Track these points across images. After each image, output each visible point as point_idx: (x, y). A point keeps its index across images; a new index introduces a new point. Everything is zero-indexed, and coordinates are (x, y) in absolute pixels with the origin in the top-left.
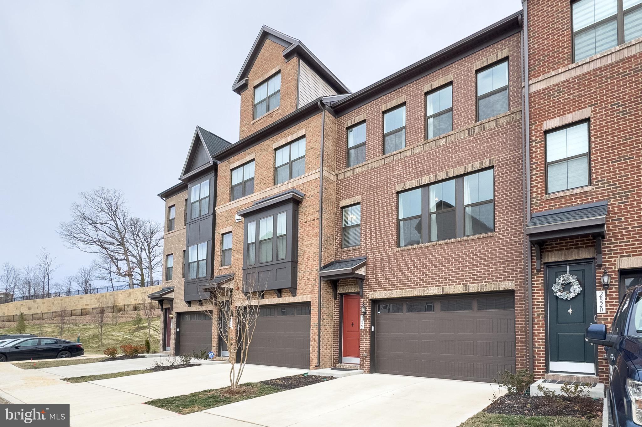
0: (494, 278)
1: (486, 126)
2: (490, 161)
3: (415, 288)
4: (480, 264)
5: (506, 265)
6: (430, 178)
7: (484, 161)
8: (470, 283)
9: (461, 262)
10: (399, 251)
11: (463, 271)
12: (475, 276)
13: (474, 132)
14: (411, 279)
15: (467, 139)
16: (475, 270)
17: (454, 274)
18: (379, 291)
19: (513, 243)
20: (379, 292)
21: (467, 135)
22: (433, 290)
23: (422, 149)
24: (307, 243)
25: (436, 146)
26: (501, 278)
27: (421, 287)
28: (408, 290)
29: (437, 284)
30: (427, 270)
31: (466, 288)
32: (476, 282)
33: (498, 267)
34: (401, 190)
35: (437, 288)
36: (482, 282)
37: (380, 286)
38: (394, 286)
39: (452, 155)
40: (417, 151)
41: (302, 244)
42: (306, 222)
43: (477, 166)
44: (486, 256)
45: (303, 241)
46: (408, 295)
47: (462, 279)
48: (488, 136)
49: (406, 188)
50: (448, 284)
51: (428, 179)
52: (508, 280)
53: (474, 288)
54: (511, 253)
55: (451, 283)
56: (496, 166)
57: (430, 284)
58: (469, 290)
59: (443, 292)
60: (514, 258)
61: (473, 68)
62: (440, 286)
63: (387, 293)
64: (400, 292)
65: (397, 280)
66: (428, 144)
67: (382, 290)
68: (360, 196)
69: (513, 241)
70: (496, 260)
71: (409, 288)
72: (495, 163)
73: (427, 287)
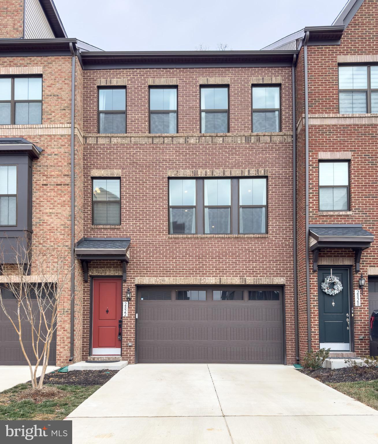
0: (268, 273)
1: (262, 138)
2: (265, 171)
3: (190, 276)
4: (256, 260)
5: (278, 263)
6: (206, 172)
7: (260, 170)
8: (247, 276)
9: (237, 256)
10: (171, 238)
11: (240, 265)
12: (251, 271)
13: (251, 140)
14: (186, 267)
15: (244, 145)
16: (251, 265)
17: (231, 266)
18: (147, 276)
19: (284, 246)
20: (147, 278)
21: (244, 141)
22: (211, 280)
23: (198, 141)
24: (48, 211)
25: (212, 142)
26: (274, 274)
27: (197, 276)
28: (182, 278)
29: (214, 275)
30: (204, 261)
31: (243, 280)
32: (252, 275)
33: (272, 265)
34: (173, 176)
35: (214, 278)
36: (258, 276)
37: (149, 271)
38: (167, 273)
39: (229, 155)
40: (192, 141)
41: (40, 211)
42: (46, 185)
43: (253, 173)
44: (261, 254)
45: (42, 208)
46: (183, 283)
47: (239, 272)
48: (262, 148)
49: (180, 176)
50: (225, 275)
51: (204, 172)
52: (280, 276)
53: (250, 281)
54: (282, 254)
55: (228, 275)
56: (270, 177)
57: (207, 274)
58: (245, 282)
59: (220, 282)
60: (285, 259)
61: (250, 81)
62: (217, 276)
63: (158, 280)
64: (174, 279)
65: (170, 267)
66: (204, 138)
67: (151, 276)
68: (120, 170)
69: (284, 244)
70: (270, 258)
71: (184, 276)
72: (269, 175)
73: (204, 276)
